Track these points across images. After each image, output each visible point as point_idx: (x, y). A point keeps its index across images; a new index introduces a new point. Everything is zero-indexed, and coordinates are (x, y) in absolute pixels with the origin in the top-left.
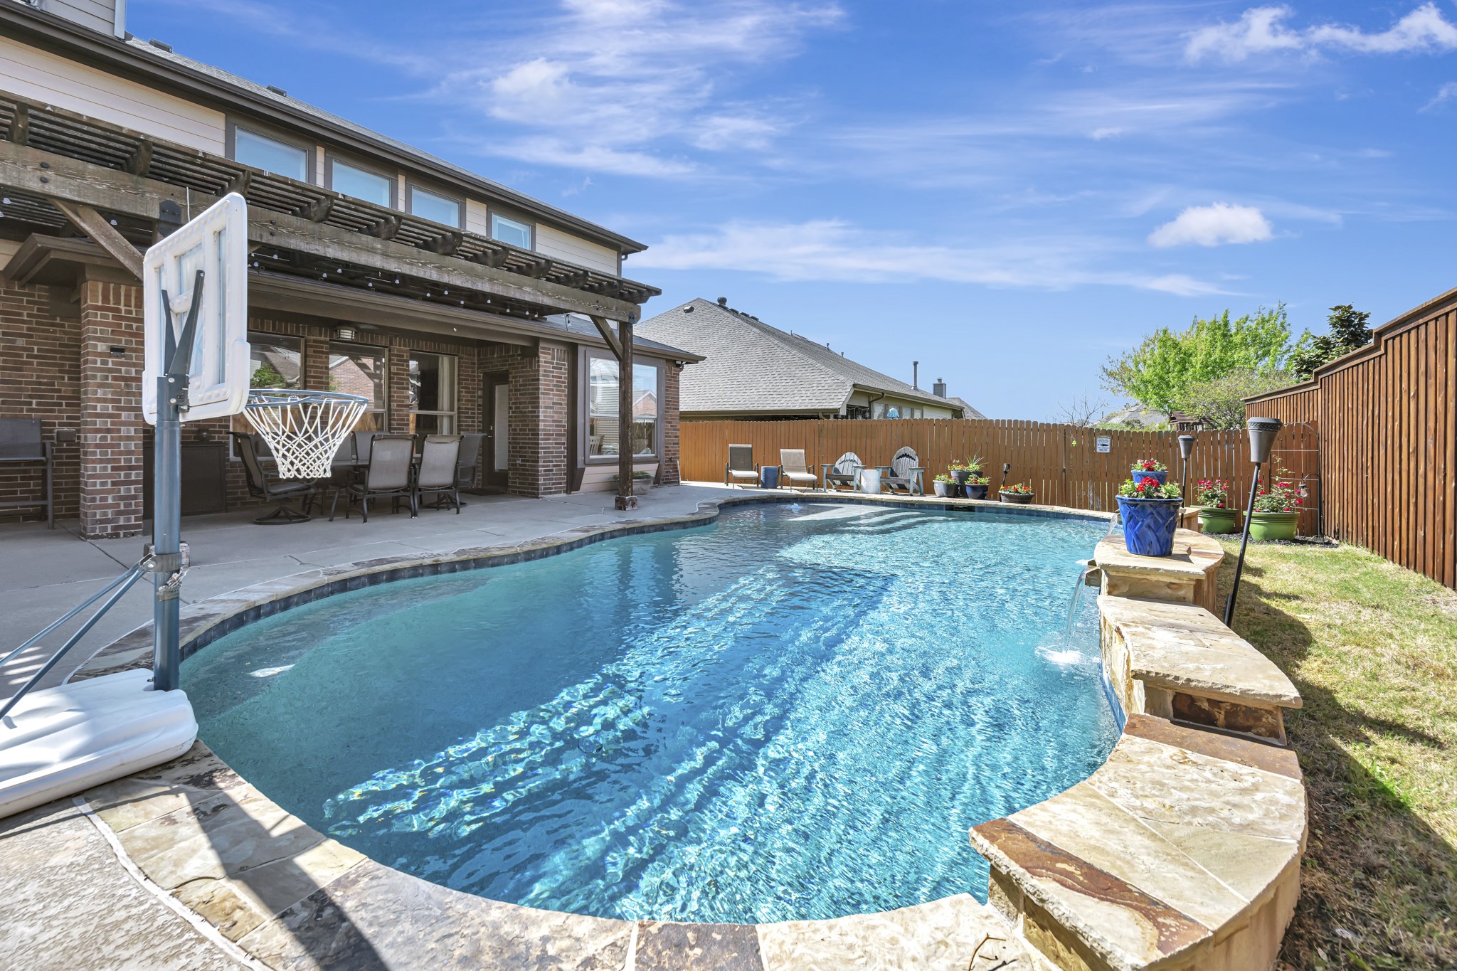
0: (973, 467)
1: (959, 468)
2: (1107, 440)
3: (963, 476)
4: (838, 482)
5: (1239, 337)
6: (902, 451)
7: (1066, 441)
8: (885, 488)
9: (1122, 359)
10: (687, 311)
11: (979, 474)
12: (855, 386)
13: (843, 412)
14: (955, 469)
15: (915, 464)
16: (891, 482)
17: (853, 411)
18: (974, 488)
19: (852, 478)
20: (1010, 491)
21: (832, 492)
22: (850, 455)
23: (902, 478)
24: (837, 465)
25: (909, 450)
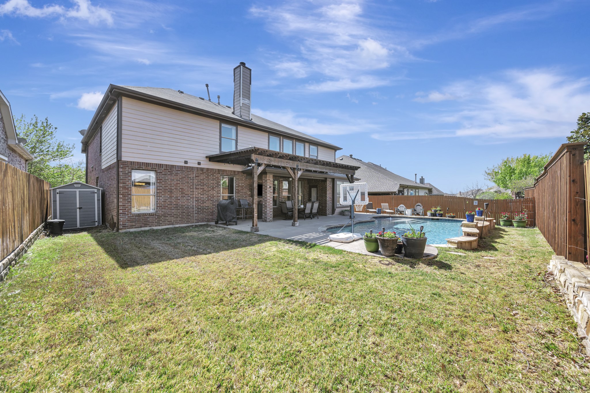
0: (438, 208)
1: (435, 209)
2: (477, 202)
3: (436, 211)
4: (399, 213)
5: (533, 164)
6: (417, 204)
7: (465, 202)
8: (413, 214)
9: (493, 168)
10: (341, 160)
11: (440, 210)
12: (400, 185)
13: (397, 193)
14: (433, 209)
15: (422, 208)
16: (415, 212)
17: (400, 191)
18: (439, 214)
19: (403, 212)
20: (449, 215)
21: (398, 215)
22: (402, 205)
23: (418, 211)
24: (398, 208)
25: (420, 204)
